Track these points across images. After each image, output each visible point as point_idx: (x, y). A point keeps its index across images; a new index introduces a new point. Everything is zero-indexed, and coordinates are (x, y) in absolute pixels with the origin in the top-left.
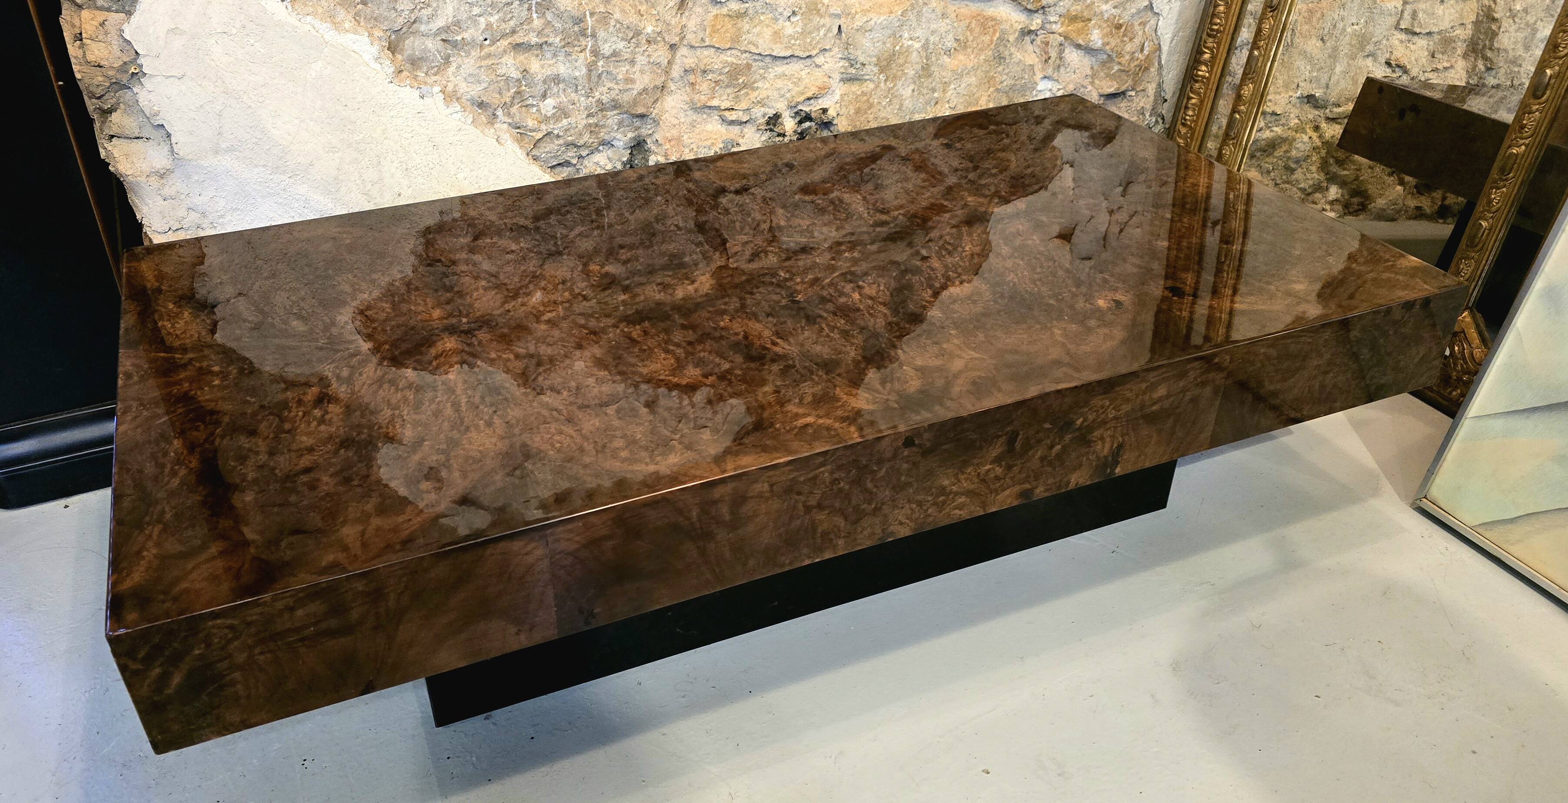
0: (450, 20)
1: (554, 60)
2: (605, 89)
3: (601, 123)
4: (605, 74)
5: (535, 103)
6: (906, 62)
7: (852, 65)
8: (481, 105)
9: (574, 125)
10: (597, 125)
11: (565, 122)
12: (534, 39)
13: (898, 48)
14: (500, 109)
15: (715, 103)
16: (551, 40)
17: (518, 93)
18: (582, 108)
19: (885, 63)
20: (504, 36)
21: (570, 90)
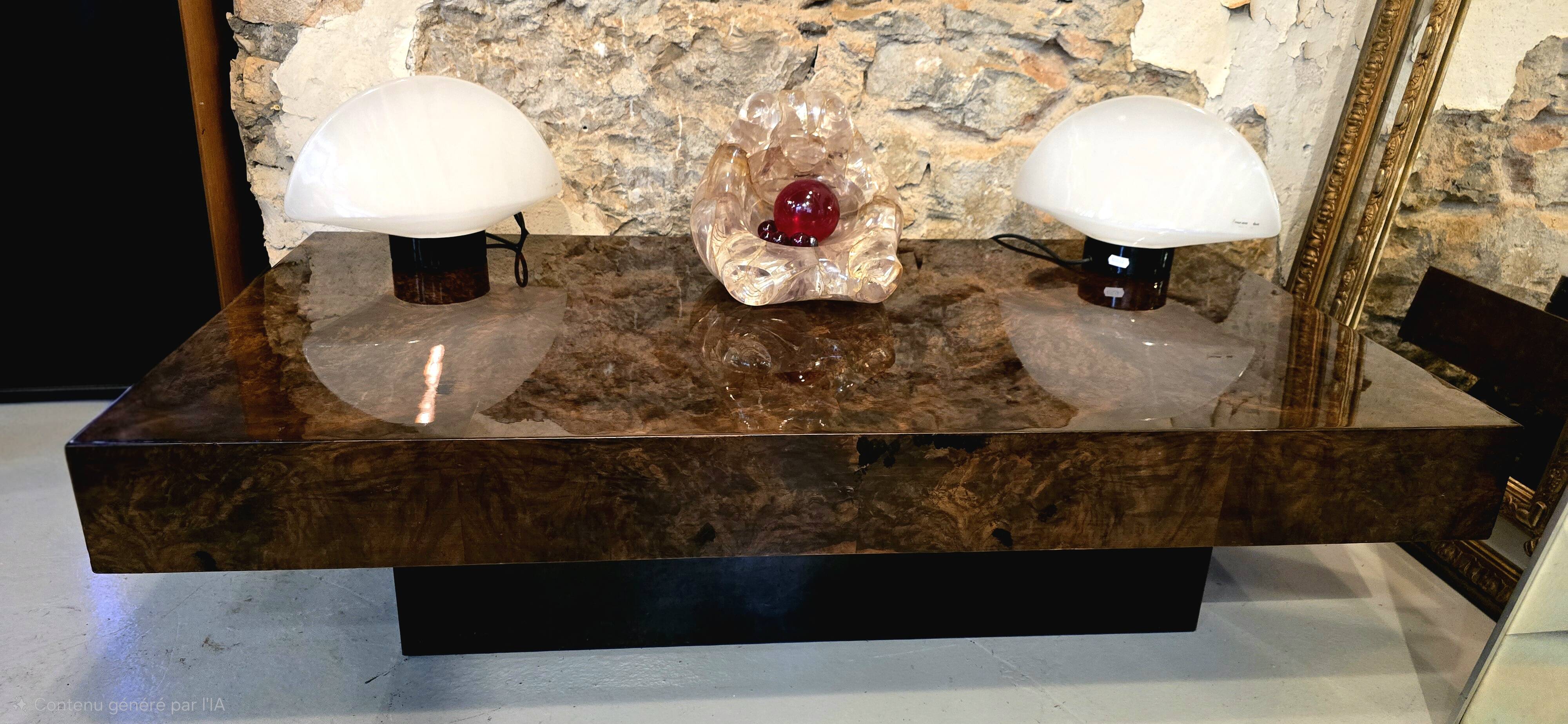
0: (554, 106)
1: (646, 155)
2: (691, 188)
3: (685, 218)
4: (691, 175)
5: (624, 190)
7: (939, 203)
8: (575, 184)
9: (658, 215)
10: (680, 219)
11: (649, 211)
12: (629, 134)
13: (986, 193)
14: (590, 190)
16: (643, 136)
17: (609, 179)
18: (667, 201)
19: (973, 205)
20: (601, 127)
21: (657, 184)
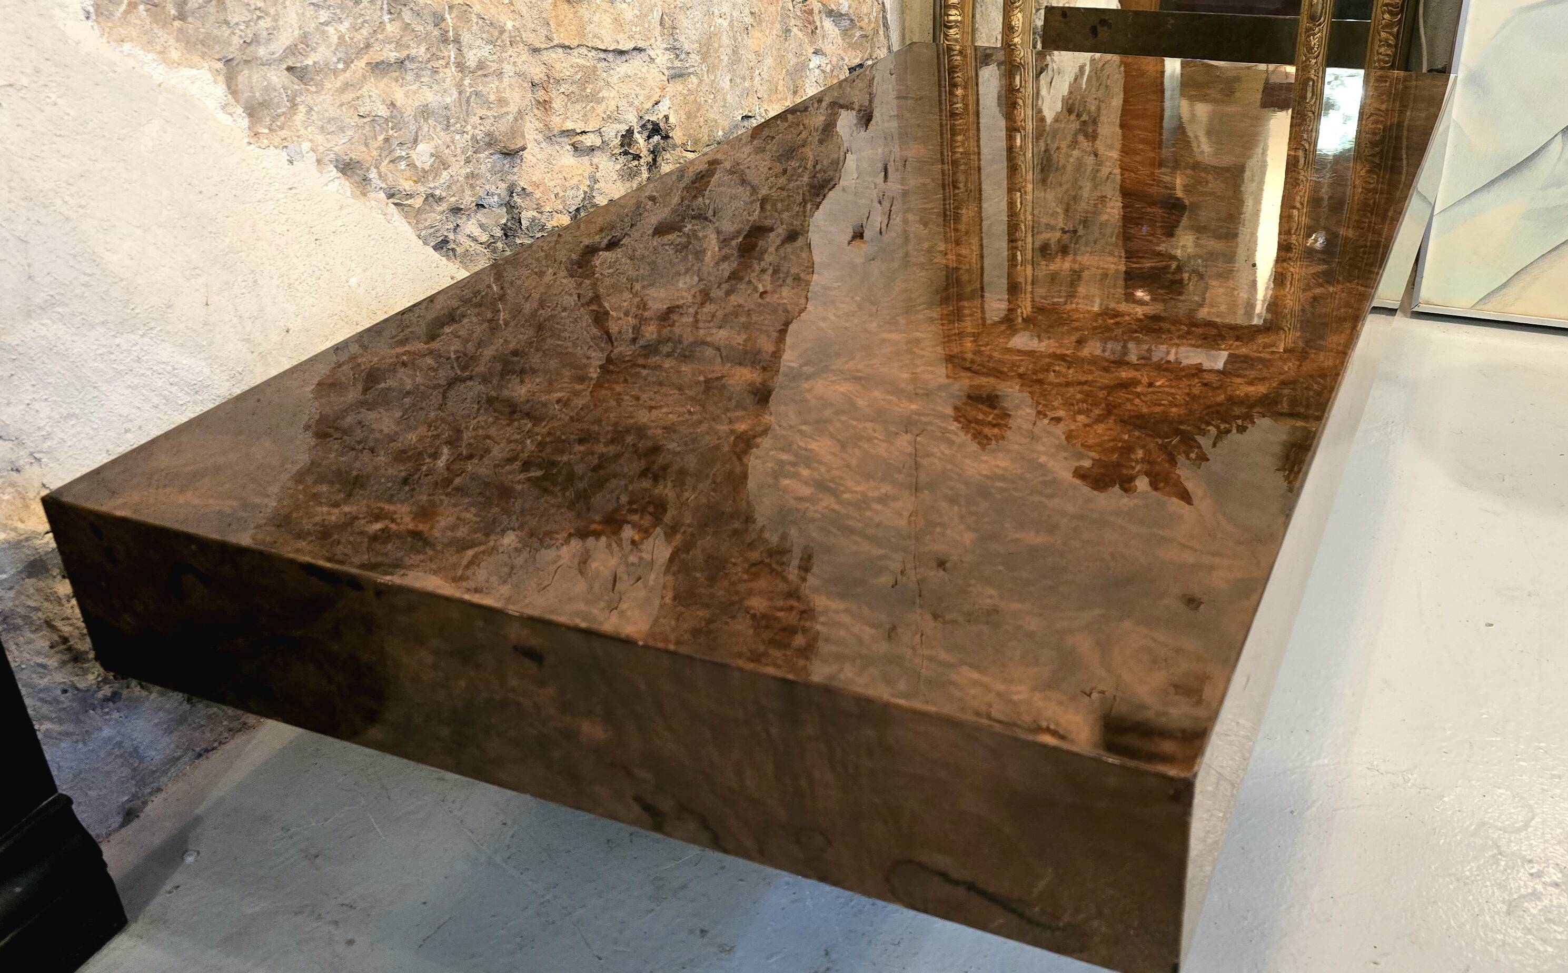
0: (296, 33)
1: (418, 84)
2: (476, 120)
4: (474, 96)
5: (404, 154)
6: (720, 47)
7: (677, 56)
8: (349, 166)
10: (473, 175)
11: (444, 175)
12: (392, 55)
14: (371, 169)
15: (569, 125)
16: (413, 52)
17: (387, 140)
18: (459, 151)
19: (705, 49)
20: (360, 52)
21: (442, 127)
